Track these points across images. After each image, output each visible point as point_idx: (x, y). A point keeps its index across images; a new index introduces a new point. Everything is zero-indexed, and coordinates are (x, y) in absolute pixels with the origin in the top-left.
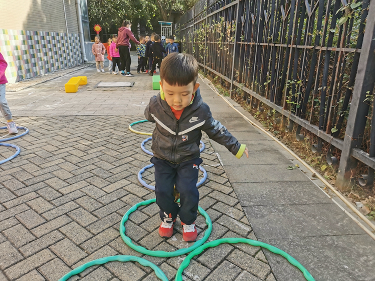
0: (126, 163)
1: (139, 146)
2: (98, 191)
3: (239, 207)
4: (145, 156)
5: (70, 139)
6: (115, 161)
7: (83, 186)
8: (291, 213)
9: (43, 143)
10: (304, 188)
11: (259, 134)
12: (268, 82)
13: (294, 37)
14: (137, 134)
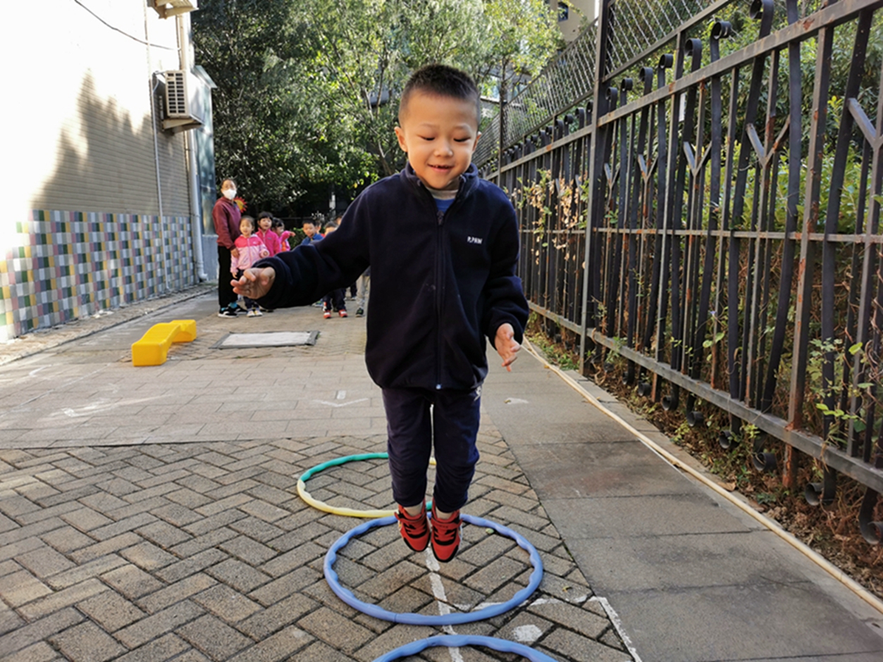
11: (713, 508)
12: (717, 341)
13: (812, 211)
14: (322, 514)
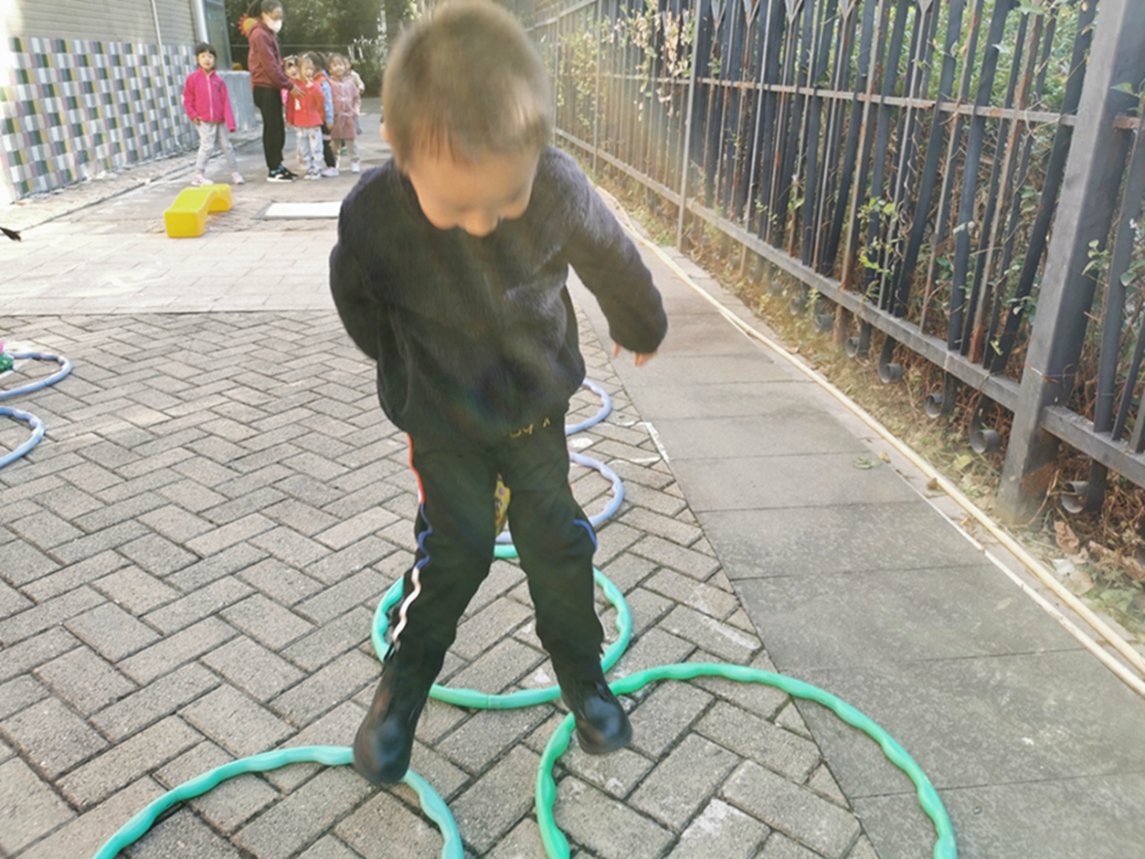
0: (379, 459)
2: (306, 545)
3: (721, 579)
5: (198, 386)
6: (345, 453)
7: (259, 531)
8: (870, 596)
9: (119, 401)
10: (906, 523)
11: (768, 365)
12: (796, 207)
13: (876, 72)
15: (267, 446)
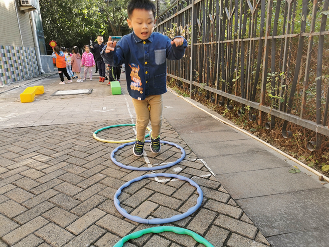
0: (96, 183)
1: (109, 158)
4: (118, 171)
5: (23, 155)
6: (81, 181)
7: (40, 227)
10: (325, 199)
11: (236, 133)
12: (237, 79)
13: (268, 28)
14: (104, 143)
15: (48, 181)
